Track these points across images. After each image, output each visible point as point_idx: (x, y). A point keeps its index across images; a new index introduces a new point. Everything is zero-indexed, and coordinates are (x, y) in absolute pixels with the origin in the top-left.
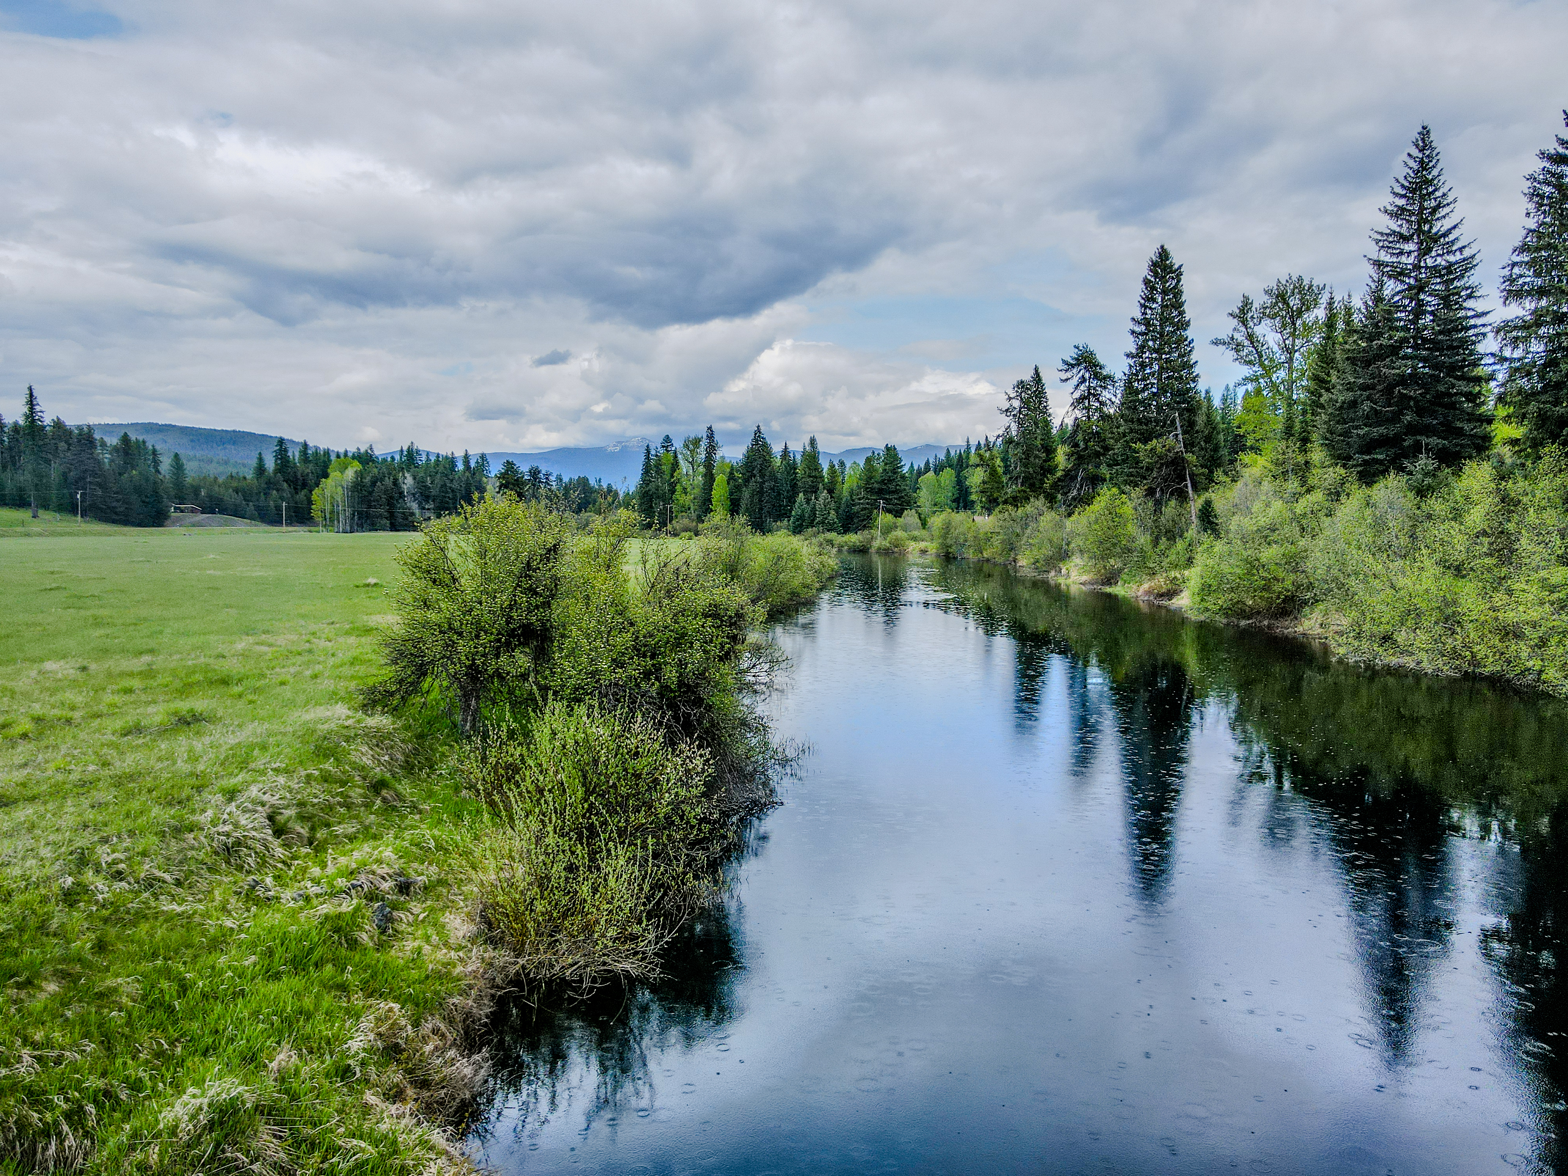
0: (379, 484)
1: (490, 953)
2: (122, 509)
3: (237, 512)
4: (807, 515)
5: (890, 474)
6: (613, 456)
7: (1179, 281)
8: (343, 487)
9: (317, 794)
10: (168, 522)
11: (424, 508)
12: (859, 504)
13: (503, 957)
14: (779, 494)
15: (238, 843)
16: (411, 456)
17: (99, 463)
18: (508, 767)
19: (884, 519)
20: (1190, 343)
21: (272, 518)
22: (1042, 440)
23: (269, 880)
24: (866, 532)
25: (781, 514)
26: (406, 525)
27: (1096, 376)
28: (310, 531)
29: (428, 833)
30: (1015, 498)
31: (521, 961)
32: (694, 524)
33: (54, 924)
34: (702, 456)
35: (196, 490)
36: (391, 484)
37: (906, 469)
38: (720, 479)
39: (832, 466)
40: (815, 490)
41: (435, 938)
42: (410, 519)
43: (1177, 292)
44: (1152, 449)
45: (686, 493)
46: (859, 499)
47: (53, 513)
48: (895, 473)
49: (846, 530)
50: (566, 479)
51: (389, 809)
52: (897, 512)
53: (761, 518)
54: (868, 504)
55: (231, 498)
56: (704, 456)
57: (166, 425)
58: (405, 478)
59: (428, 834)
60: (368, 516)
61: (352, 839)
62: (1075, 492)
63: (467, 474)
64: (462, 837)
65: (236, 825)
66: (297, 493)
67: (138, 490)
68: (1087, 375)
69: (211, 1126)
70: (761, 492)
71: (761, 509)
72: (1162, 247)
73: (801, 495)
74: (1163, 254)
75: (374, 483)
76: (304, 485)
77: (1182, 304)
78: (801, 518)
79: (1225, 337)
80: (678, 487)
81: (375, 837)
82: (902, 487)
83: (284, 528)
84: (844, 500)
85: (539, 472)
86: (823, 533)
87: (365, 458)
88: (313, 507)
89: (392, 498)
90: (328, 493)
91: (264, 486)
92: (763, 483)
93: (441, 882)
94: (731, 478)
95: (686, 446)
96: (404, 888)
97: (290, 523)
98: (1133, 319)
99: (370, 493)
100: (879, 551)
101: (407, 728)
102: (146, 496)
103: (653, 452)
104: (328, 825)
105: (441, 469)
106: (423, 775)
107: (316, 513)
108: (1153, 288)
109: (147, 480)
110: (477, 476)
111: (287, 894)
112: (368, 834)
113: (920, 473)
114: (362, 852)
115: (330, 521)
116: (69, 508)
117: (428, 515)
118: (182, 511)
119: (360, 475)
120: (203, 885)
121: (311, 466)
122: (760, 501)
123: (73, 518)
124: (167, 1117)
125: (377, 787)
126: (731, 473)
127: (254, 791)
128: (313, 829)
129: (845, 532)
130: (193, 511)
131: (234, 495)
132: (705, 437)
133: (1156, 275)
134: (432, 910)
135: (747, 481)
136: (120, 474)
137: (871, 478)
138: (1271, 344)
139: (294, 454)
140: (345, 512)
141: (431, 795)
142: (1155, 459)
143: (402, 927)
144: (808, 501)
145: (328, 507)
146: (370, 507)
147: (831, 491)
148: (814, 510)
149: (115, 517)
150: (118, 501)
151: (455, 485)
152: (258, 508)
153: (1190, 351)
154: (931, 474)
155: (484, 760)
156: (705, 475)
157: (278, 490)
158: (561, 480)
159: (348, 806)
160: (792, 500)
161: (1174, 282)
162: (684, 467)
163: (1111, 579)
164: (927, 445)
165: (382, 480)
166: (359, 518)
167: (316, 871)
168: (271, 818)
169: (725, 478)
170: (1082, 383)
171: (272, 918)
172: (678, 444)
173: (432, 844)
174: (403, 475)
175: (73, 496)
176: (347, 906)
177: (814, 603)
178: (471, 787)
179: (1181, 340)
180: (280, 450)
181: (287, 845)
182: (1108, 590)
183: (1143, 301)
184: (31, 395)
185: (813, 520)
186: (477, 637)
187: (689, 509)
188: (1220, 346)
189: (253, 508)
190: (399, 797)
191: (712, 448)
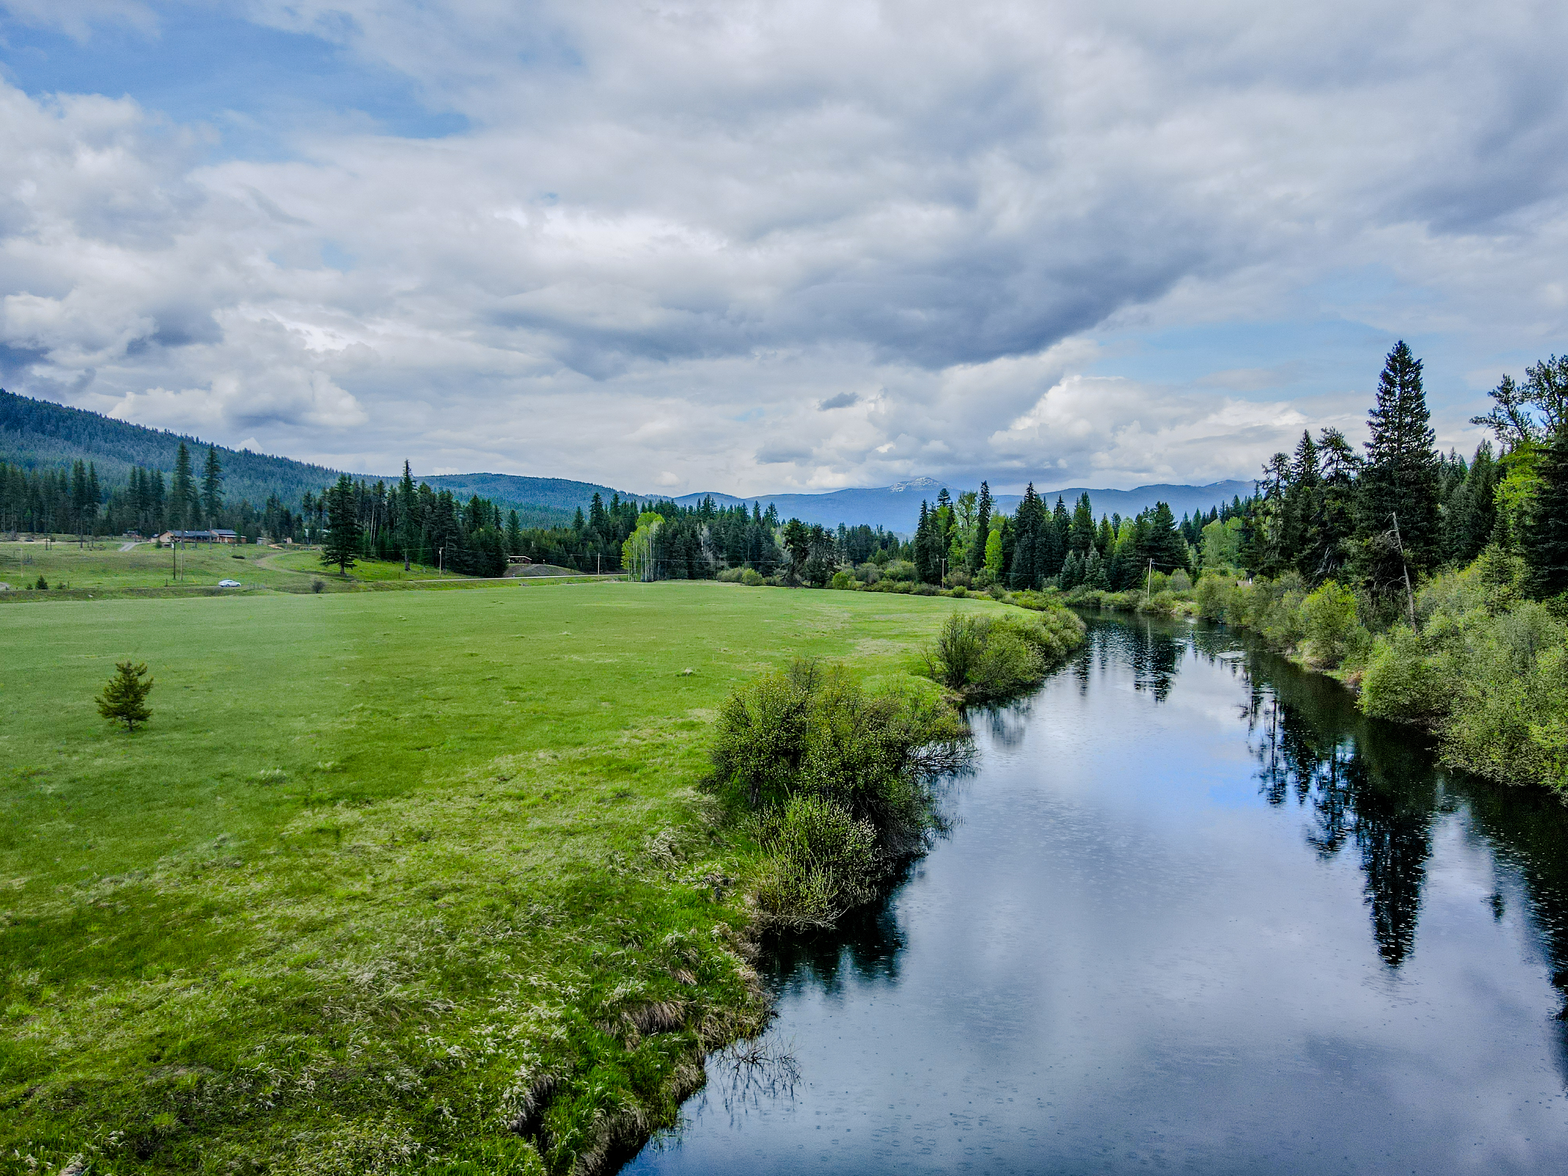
0: (679, 536)
1: (762, 912)
2: (472, 562)
3: (561, 562)
4: (1076, 572)
5: (1161, 532)
6: (897, 496)
7: (1418, 374)
8: (648, 539)
9: (687, 838)
10: (506, 573)
11: (718, 558)
12: (1129, 561)
13: (768, 914)
14: (1051, 550)
15: (659, 857)
16: (706, 511)
17: (455, 523)
18: (772, 828)
19: (1153, 576)
20: (1431, 432)
21: (588, 567)
22: (1303, 510)
23: (673, 874)
24: (1132, 592)
25: (1052, 569)
26: (702, 574)
27: (1345, 458)
28: (620, 580)
29: (735, 859)
30: (1271, 569)
31: (775, 918)
32: (968, 577)
33: (612, 882)
34: (977, 512)
35: (527, 542)
36: (689, 537)
37: (1177, 527)
38: (994, 534)
39: (1105, 522)
40: (1086, 547)
41: (739, 904)
42: (706, 568)
43: (1417, 386)
44: (1367, 546)
45: (961, 546)
46: (1130, 556)
47: (420, 566)
48: (1167, 531)
49: (1115, 588)
50: (848, 527)
51: (717, 846)
52: (1168, 568)
53: (1032, 572)
54: (1138, 561)
55: (553, 547)
56: (978, 511)
57: (498, 475)
58: (702, 530)
60: (669, 565)
61: (703, 859)
62: (1321, 570)
63: (757, 525)
64: (750, 861)
65: (659, 850)
66: (608, 543)
67: (484, 545)
68: (1335, 457)
69: (676, 944)
70: (1033, 548)
71: (1033, 564)
72: (1400, 343)
73: (1071, 552)
74: (1402, 349)
75: (675, 536)
76: (615, 536)
77: (1422, 396)
78: (1071, 574)
79: (1486, 416)
80: (953, 541)
81: (712, 859)
82: (1174, 545)
83: (598, 576)
84: (1115, 555)
85: (822, 530)
86: (1092, 590)
87: (666, 509)
88: (623, 557)
89: (690, 549)
90: (635, 545)
91: (581, 537)
92: (1036, 538)
93: (741, 881)
94: (1004, 532)
95: (962, 501)
96: (726, 882)
97: (603, 571)
98: (1371, 411)
99: (672, 545)
100: (1144, 612)
101: (723, 801)
102: (490, 551)
103: (929, 507)
104: (693, 852)
105: (733, 520)
106: (731, 828)
107: (625, 565)
108: (1392, 383)
109: (491, 537)
110: (766, 526)
111: (681, 880)
112: (709, 857)
113: (1206, 521)
114: (707, 865)
115: (637, 571)
116: (432, 562)
117: (721, 564)
118: (516, 562)
119: (663, 528)
120: (650, 873)
121: (621, 518)
122: (1032, 556)
123: (435, 570)
124: (664, 940)
125: (711, 834)
126: (1005, 527)
127: (662, 835)
128: (686, 853)
129: (1113, 591)
130: (525, 561)
131: (558, 546)
132: (980, 492)
133: (1393, 369)
134: (738, 893)
135: (1020, 536)
136: (471, 532)
137: (1141, 535)
138: (1536, 421)
139: (606, 503)
140: (650, 563)
141: (735, 839)
142: (1370, 556)
143: (726, 898)
144: (1078, 557)
145: (635, 558)
146: (671, 557)
147: (1101, 548)
148: (1083, 567)
150: (468, 555)
151: (747, 535)
152: (577, 559)
153: (1431, 440)
154: (1217, 523)
155: (762, 824)
156: (979, 530)
157: (593, 542)
158: (844, 529)
159: (700, 843)
160: (1063, 555)
161: (1413, 376)
162: (960, 521)
163: (1331, 664)
164: (1228, 481)
165: (682, 532)
166: (661, 568)
167: (690, 871)
168: (670, 847)
169: (999, 533)
170: (1329, 464)
171: (677, 889)
172: (954, 499)
173: (737, 864)
174: (700, 526)
175: (436, 552)
176: (705, 887)
177: (1040, 684)
178: (755, 836)
179: (1422, 430)
180: (595, 505)
181: (677, 859)
182: (1329, 673)
183: (1381, 394)
184: (407, 468)
185: (1083, 577)
186: (760, 756)
187: (964, 561)
188: (1481, 424)
189: (573, 558)
190: (721, 840)
191: (986, 503)
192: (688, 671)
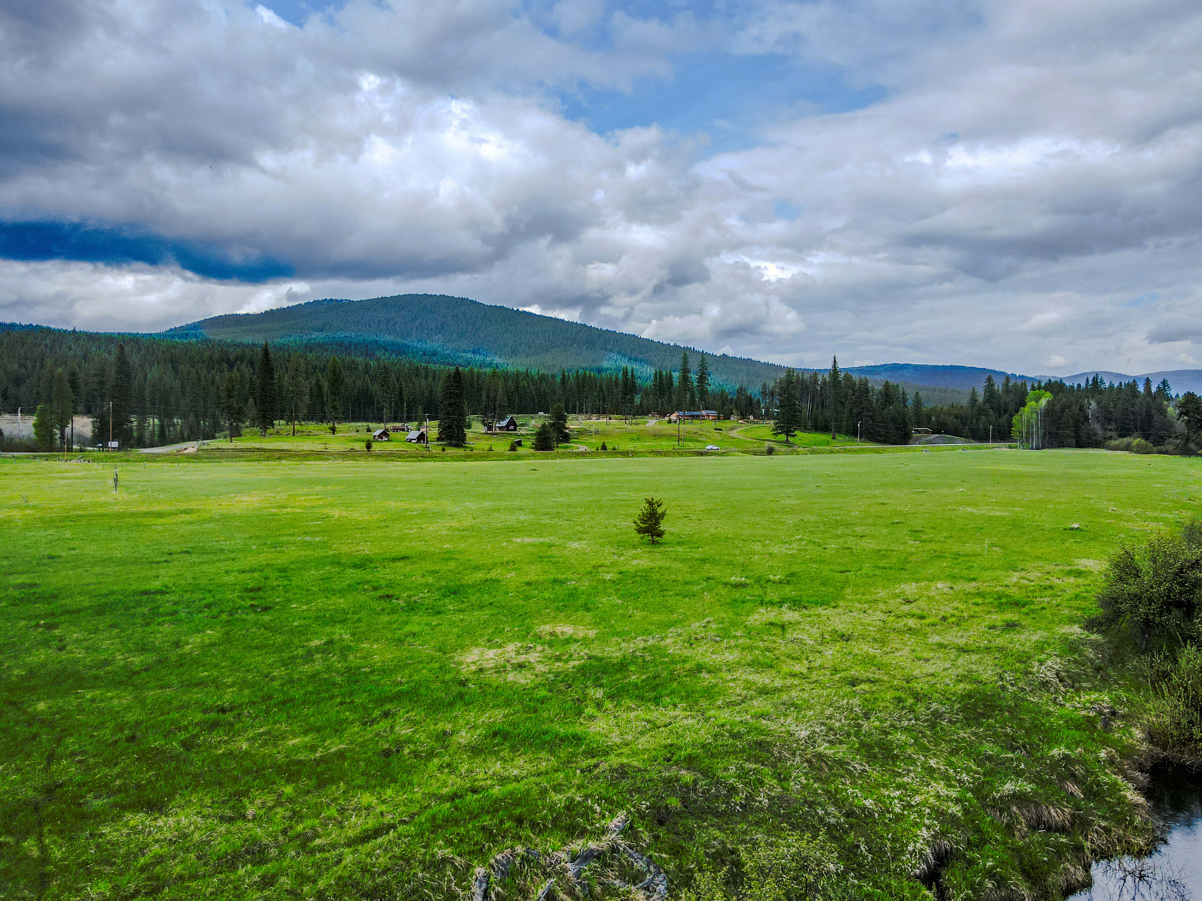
0: (1067, 410)
1: (1151, 746)
2: (883, 433)
3: (957, 433)
8: (1037, 414)
9: (1074, 669)
10: (911, 441)
11: (1106, 429)
13: (1158, 750)
15: (1047, 682)
16: (1095, 384)
17: (871, 403)
18: (1164, 672)
21: (981, 437)
23: (1060, 698)
26: (1089, 443)
28: (1010, 447)
31: (1166, 754)
33: (1002, 696)
35: (929, 417)
36: (1077, 411)
41: (1127, 735)
42: (1094, 438)
47: (843, 436)
51: (1104, 680)
55: (951, 421)
58: (1090, 404)
59: (1123, 695)
60: (1057, 435)
61: (1090, 689)
63: (1148, 398)
64: (1139, 699)
65: (1046, 675)
66: (1000, 417)
67: (893, 420)
69: (1063, 758)
75: (1063, 410)
76: (1006, 411)
81: (1099, 691)
83: (991, 444)
87: (1055, 387)
88: (1013, 429)
89: (1078, 421)
90: (1025, 418)
91: (975, 412)
93: (1128, 715)
96: (1114, 713)
97: (995, 440)
99: (1060, 418)
101: (1110, 642)
102: (898, 424)
104: (1080, 682)
105: (1123, 395)
106: (1119, 667)
107: (1015, 435)
109: (899, 413)
110: (1158, 400)
111: (1068, 705)
112: (1096, 689)
114: (1094, 696)
115: (1026, 441)
116: (853, 433)
117: (1109, 434)
118: (920, 433)
119: (1051, 403)
120: (1038, 694)
121: (1011, 396)
123: (855, 439)
124: (1051, 753)
125: (1098, 669)
127: (1049, 663)
128: (1073, 682)
130: (927, 432)
131: (955, 420)
134: (1126, 725)
136: (883, 409)
139: (999, 385)
140: (1038, 433)
141: (1123, 677)
143: (1114, 728)
145: (1024, 430)
146: (1058, 428)
149: (878, 438)
150: (881, 428)
151: (1137, 409)
152: (971, 430)
155: (1152, 667)
157: (986, 415)
159: (1087, 676)
165: (1070, 407)
166: (1050, 438)
167: (1077, 698)
168: (1057, 674)
171: (1064, 711)
173: (1125, 700)
174: (1088, 401)
175: (855, 425)
176: (1092, 714)
178: (1145, 677)
180: (988, 386)
181: (1064, 686)
184: (835, 362)
189: (967, 429)
190: (1109, 676)
192: (1075, 526)
